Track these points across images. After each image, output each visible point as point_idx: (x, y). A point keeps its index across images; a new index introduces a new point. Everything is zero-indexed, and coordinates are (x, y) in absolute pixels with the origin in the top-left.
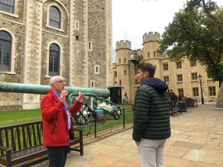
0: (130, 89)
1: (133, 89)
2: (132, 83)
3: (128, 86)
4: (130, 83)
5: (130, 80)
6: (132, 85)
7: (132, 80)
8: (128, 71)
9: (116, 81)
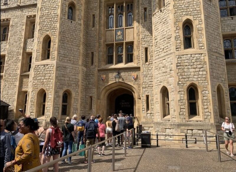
0: (87, 76)
1: (99, 76)
2: (96, 54)
3: (80, 62)
4: (86, 56)
5: (87, 45)
6: (92, 63)
7: (97, 44)
8: (83, 8)
9: (28, 50)
